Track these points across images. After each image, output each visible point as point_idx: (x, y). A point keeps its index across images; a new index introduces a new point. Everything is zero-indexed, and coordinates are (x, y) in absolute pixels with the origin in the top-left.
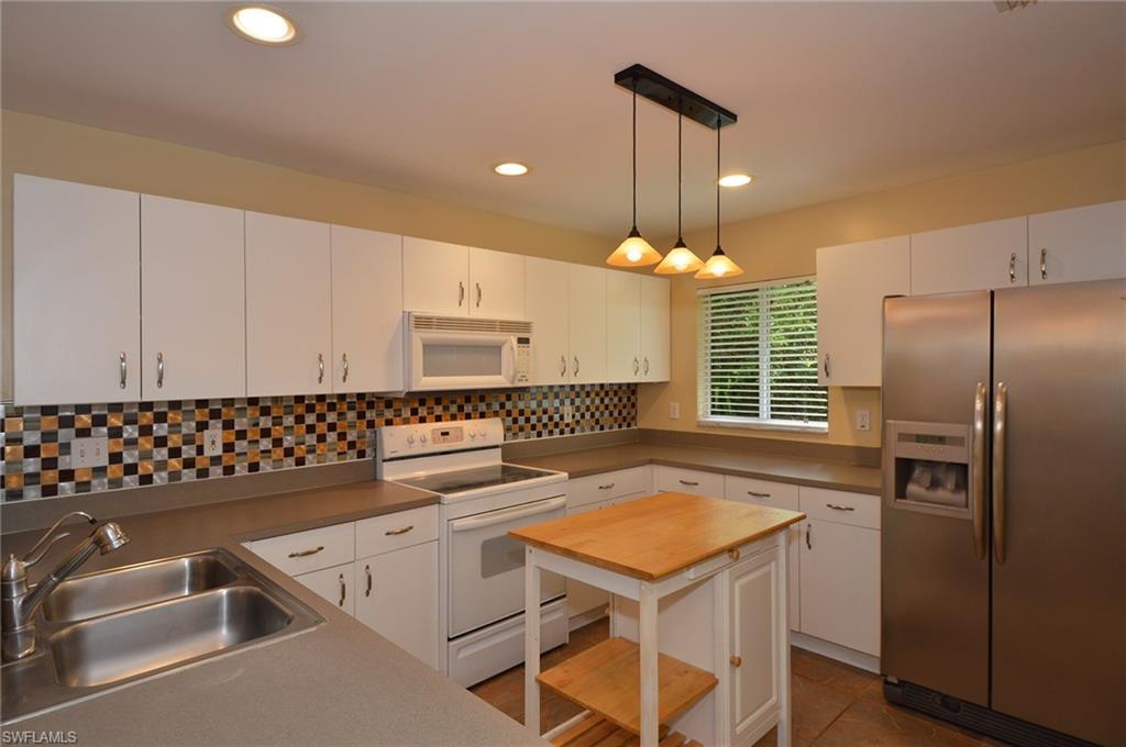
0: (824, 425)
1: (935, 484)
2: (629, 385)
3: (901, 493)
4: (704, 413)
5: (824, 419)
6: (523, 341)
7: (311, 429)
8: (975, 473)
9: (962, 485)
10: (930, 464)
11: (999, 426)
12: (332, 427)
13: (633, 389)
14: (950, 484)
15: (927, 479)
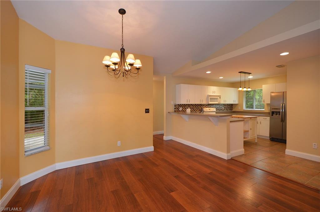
0: (264, 110)
1: (276, 114)
2: (231, 104)
3: (272, 115)
4: (244, 108)
5: (264, 109)
6: (220, 98)
7: (196, 108)
8: (281, 114)
9: (279, 114)
10: (276, 112)
11: (283, 110)
12: (198, 108)
13: (232, 105)
14: (278, 114)
15: (275, 114)
